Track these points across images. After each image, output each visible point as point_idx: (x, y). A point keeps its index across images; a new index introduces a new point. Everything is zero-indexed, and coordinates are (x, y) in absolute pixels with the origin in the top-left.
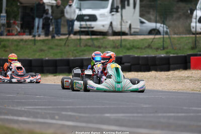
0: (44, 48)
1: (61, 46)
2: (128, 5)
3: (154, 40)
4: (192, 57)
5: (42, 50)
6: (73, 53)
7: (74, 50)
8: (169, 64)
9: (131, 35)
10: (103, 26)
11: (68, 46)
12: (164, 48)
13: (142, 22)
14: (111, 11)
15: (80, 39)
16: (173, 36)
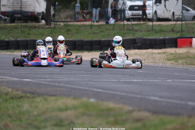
0: (96, 31)
5: (94, 33)
9: (174, 21)
10: (149, 14)
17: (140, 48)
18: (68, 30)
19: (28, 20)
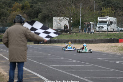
2: (113, 23)
5: (86, 37)
9: (114, 32)
10: (105, 30)
14: (108, 26)
17: (104, 43)
18: (77, 36)
19: (63, 32)
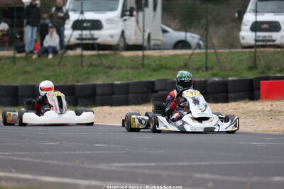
1: (53, 66)
2: (146, 4)
3: (193, 57)
4: (262, 82)
6: (73, 76)
7: (75, 72)
8: (227, 92)
9: (150, 49)
10: (112, 36)
11: (64, 65)
12: (207, 69)
13: (164, 31)
14: (123, 15)
15: (82, 56)
16: (220, 51)
